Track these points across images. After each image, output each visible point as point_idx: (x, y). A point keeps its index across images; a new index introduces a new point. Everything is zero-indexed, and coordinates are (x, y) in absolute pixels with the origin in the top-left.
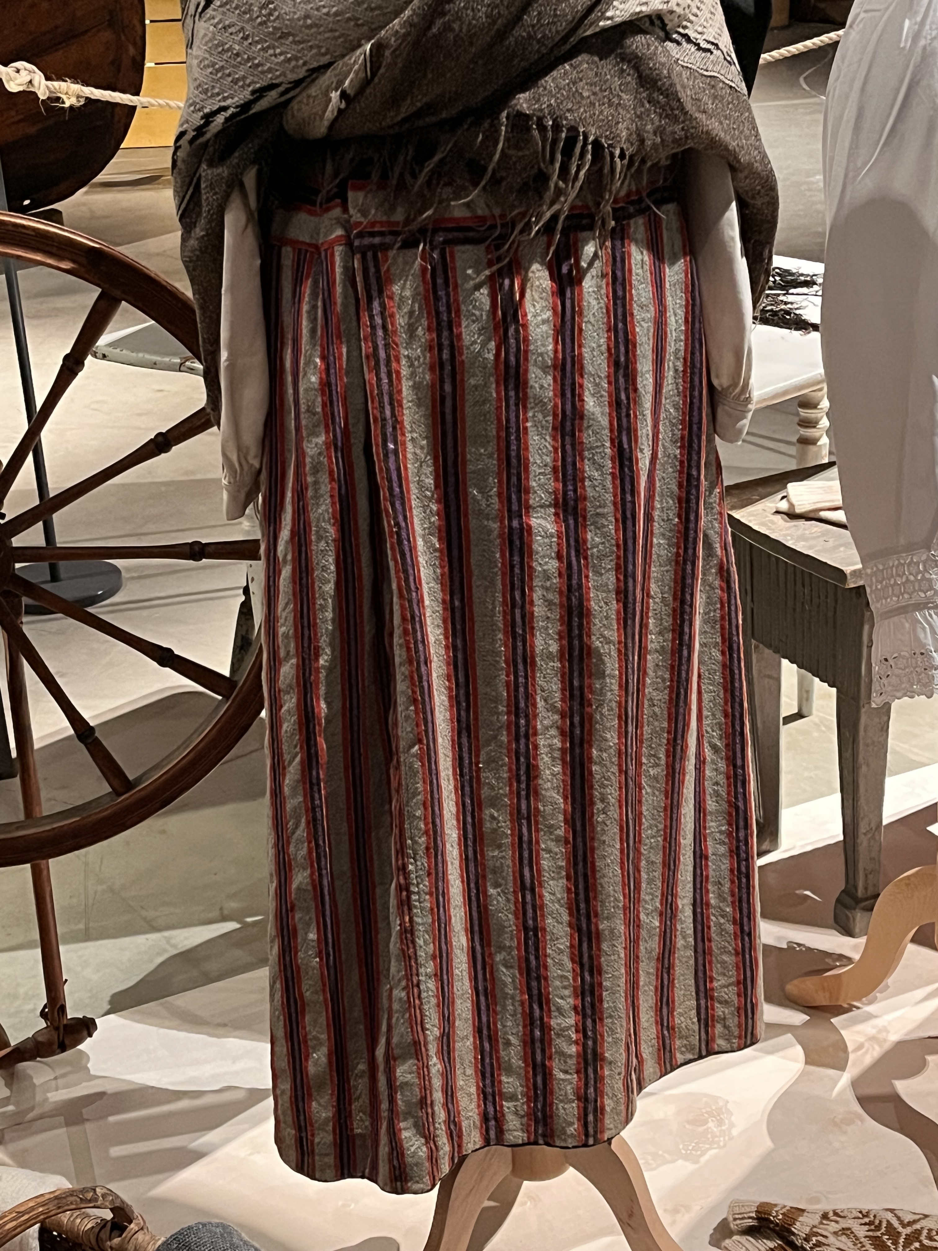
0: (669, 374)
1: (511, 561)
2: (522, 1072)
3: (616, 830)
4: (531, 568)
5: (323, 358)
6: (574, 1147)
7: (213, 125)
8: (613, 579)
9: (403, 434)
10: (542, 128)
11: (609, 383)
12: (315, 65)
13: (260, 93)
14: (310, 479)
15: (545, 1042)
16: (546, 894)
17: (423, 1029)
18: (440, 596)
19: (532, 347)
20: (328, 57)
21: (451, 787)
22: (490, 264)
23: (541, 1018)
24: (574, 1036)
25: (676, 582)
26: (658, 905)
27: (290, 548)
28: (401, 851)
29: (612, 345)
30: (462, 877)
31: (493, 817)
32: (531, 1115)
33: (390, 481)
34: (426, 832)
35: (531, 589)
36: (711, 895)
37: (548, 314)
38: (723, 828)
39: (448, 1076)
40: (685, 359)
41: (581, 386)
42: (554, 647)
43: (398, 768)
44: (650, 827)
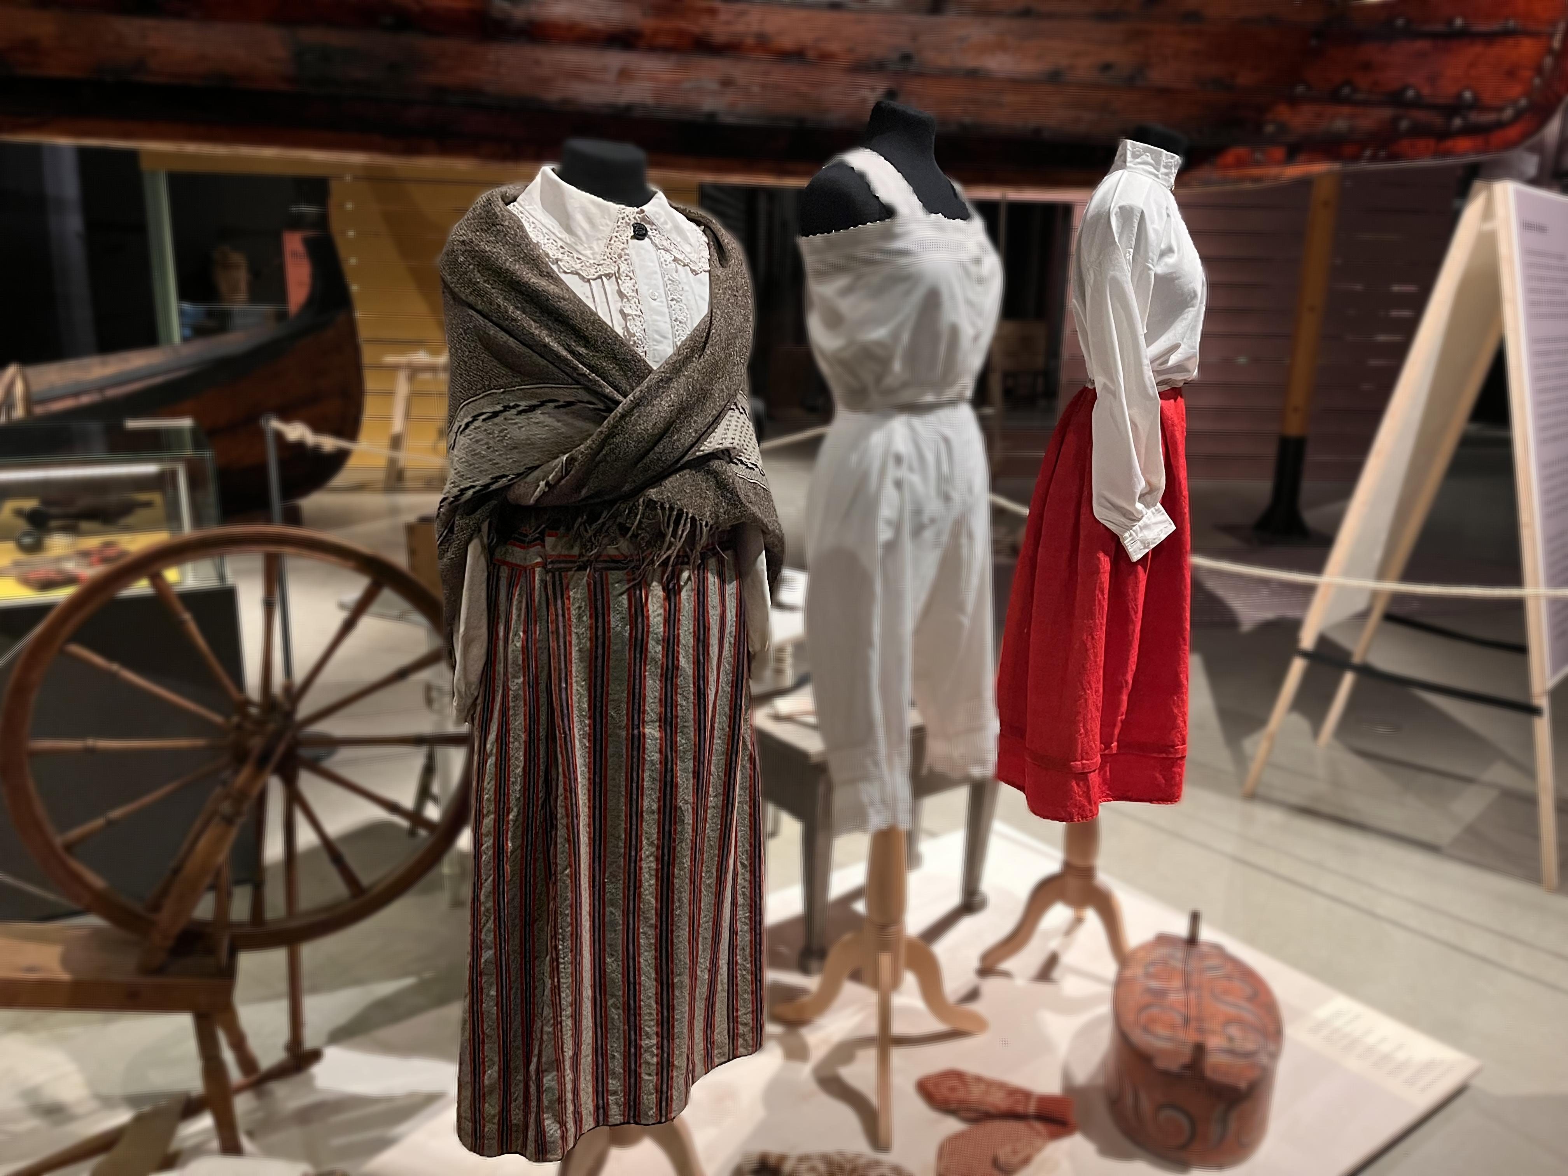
0: (726, 645)
1: (632, 755)
2: (622, 1076)
3: (687, 919)
4: (644, 758)
5: (524, 632)
6: (652, 1124)
7: (465, 495)
8: (692, 765)
9: (571, 679)
10: (663, 507)
11: (694, 651)
12: (531, 465)
13: (496, 479)
14: (511, 704)
15: (638, 1055)
16: (642, 961)
17: (563, 1052)
18: (587, 776)
19: (651, 629)
20: (538, 462)
21: (587, 895)
22: (629, 581)
23: (636, 1040)
24: (655, 1051)
25: (726, 765)
26: (708, 965)
27: (495, 746)
28: (555, 936)
29: (696, 629)
30: (591, 951)
31: (612, 913)
32: (627, 1104)
33: (562, 706)
34: (572, 924)
35: (643, 771)
36: (738, 957)
37: (661, 611)
38: (747, 915)
39: (576, 1081)
40: (735, 636)
41: (678, 652)
42: (655, 807)
43: (555, 883)
44: (705, 917)
